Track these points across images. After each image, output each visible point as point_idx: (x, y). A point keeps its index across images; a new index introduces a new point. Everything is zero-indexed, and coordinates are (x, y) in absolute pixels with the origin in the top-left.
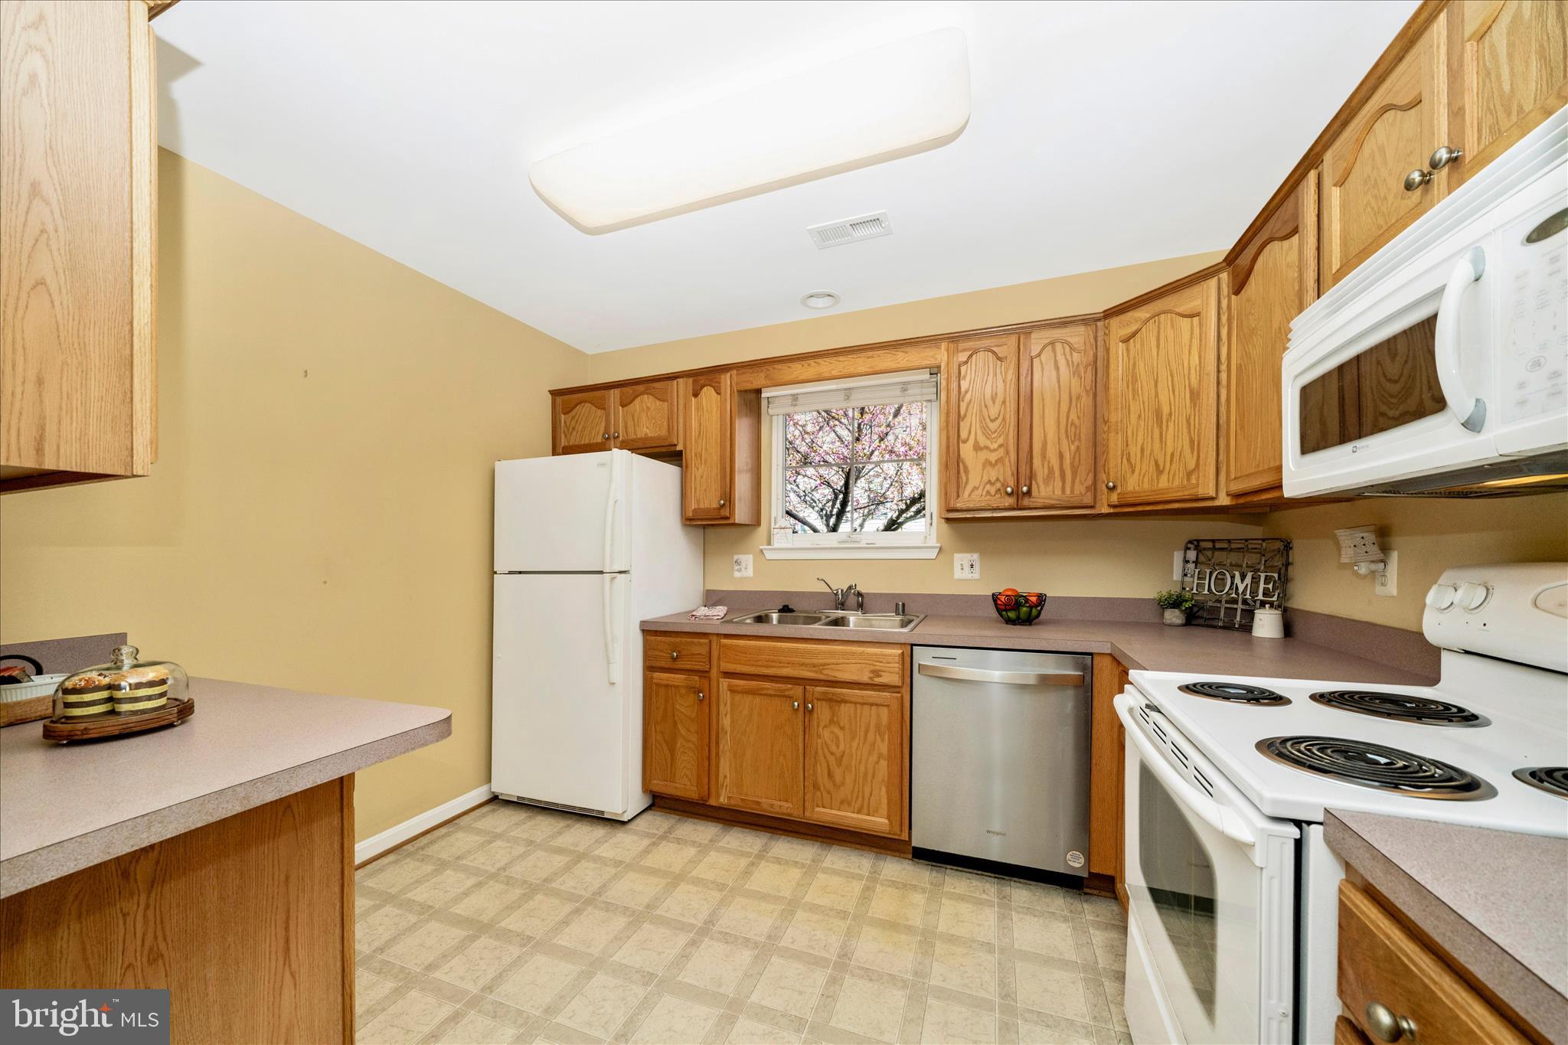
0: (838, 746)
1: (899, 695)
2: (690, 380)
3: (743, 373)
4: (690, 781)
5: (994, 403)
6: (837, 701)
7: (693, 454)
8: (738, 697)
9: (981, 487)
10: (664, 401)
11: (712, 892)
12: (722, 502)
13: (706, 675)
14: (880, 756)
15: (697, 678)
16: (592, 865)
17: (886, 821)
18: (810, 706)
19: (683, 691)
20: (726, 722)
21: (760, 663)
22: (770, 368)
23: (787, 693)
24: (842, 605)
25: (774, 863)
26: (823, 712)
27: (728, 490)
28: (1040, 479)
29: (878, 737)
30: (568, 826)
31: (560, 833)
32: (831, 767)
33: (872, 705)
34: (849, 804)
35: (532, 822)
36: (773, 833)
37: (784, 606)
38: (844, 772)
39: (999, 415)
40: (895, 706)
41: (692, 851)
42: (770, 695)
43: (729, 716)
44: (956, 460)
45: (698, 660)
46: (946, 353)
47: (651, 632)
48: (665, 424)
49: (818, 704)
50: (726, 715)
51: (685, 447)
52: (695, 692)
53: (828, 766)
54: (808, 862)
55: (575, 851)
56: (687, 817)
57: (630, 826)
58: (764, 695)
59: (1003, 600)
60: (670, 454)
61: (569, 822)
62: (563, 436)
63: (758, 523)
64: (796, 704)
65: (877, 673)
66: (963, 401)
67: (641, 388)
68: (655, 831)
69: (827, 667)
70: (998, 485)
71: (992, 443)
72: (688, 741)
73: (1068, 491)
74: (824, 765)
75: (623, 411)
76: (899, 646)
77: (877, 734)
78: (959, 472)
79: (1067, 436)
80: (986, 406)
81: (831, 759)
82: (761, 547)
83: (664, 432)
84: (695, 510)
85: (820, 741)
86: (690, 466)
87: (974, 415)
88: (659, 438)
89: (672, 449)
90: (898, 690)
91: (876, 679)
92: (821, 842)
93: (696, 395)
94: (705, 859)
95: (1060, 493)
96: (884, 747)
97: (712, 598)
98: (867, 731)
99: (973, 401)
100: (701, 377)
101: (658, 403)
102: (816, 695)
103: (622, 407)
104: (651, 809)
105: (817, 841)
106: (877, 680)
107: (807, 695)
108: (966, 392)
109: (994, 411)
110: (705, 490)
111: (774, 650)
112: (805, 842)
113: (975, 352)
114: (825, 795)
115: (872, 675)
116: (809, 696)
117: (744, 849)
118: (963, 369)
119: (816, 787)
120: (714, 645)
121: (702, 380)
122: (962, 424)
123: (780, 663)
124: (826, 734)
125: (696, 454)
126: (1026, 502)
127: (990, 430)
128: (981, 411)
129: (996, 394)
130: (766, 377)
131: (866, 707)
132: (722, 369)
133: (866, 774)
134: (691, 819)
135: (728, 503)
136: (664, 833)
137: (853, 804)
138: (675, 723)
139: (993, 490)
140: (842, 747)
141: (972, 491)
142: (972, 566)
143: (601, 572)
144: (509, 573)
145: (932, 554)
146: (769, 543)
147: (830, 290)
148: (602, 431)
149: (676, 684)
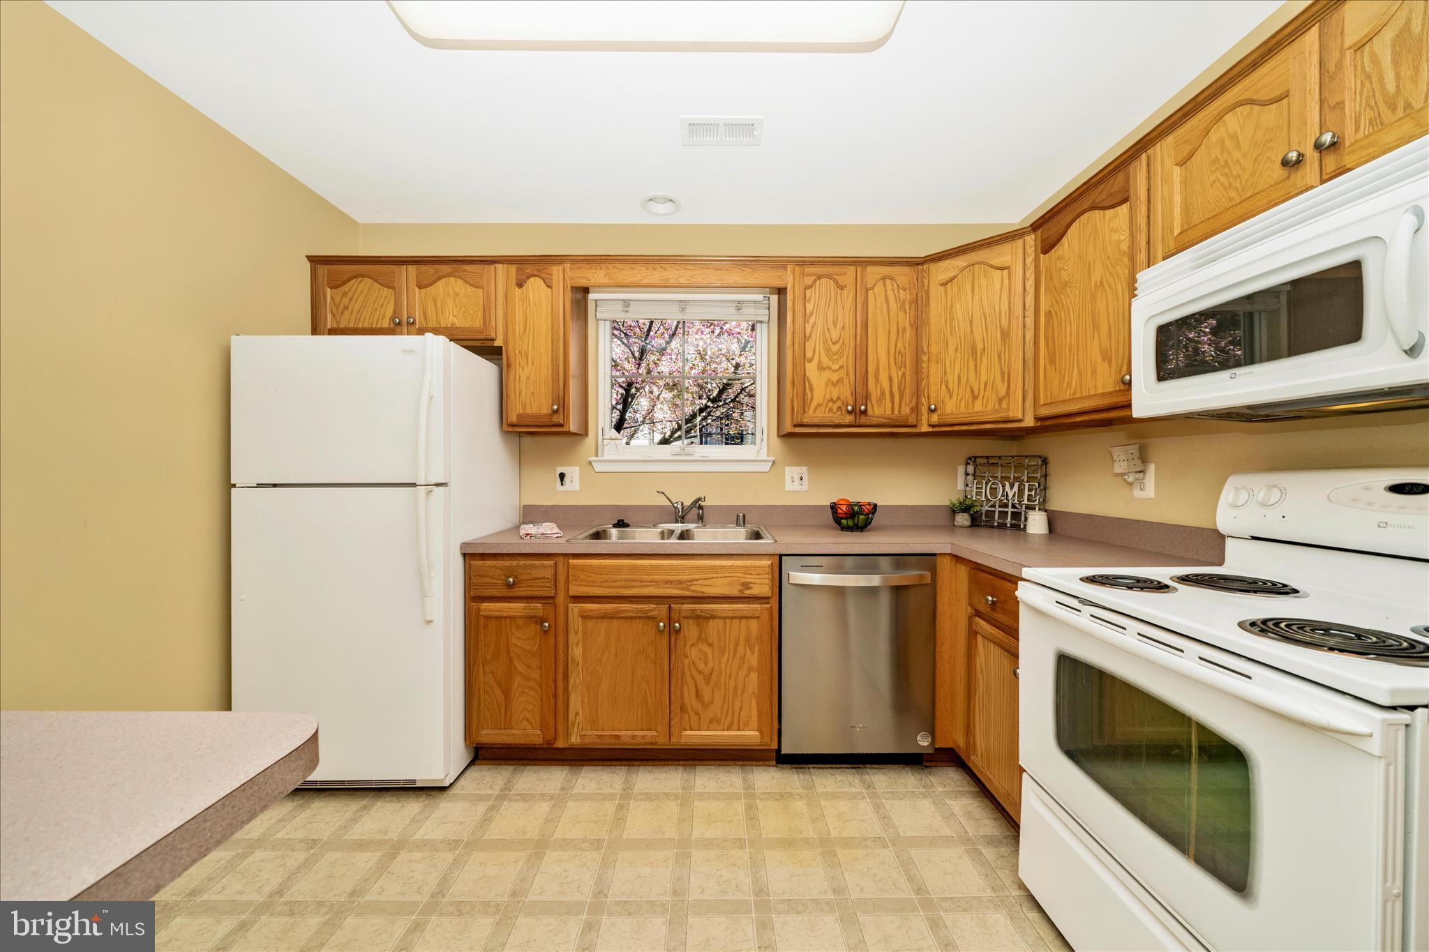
0: (706, 664)
1: (769, 606)
2: (513, 268)
3: (580, 268)
4: (530, 723)
5: (835, 327)
6: (705, 618)
7: (517, 352)
8: (590, 623)
9: (824, 404)
10: (477, 287)
11: (588, 853)
12: (555, 407)
13: (551, 601)
14: (750, 669)
15: (539, 605)
16: (417, 855)
17: (758, 733)
18: (677, 625)
19: (521, 622)
20: (577, 652)
21: (618, 584)
22: (610, 267)
23: (650, 614)
24: (682, 519)
25: (644, 800)
26: (691, 630)
27: (561, 394)
28: (874, 401)
29: (748, 650)
30: (365, 807)
31: (355, 820)
32: (700, 688)
33: (741, 618)
34: (719, 723)
35: (308, 812)
36: (629, 766)
37: (619, 521)
38: (713, 689)
39: (840, 338)
40: (766, 616)
41: (545, 807)
42: (631, 618)
43: (580, 645)
44: (802, 378)
45: (540, 584)
46: (791, 276)
47: (470, 556)
48: (480, 314)
49: (685, 622)
50: (577, 645)
51: (506, 340)
52: (536, 622)
53: (696, 686)
54: (680, 791)
55: (386, 841)
56: (523, 765)
57: (453, 791)
58: (622, 618)
59: (844, 509)
60: (488, 350)
61: (365, 802)
62: (329, 316)
63: (586, 434)
64: (662, 624)
65: (747, 586)
66: (808, 322)
67: (446, 269)
68: (490, 792)
69: (695, 582)
70: (839, 403)
71: (834, 364)
72: (528, 679)
73: (896, 412)
74: (692, 686)
75: (419, 293)
76: (768, 557)
77: (747, 647)
78: (805, 389)
79: (895, 363)
80: (828, 329)
81: (700, 679)
82: (590, 459)
83: (478, 324)
84: (519, 416)
85: (686, 661)
86: (513, 366)
87: (818, 336)
88: (471, 330)
89: (489, 344)
90: (767, 601)
91: (745, 592)
92: (683, 765)
93: (520, 285)
94: (564, 814)
95: (890, 413)
96: (753, 660)
97: (531, 514)
98: (737, 645)
99: (817, 324)
100: (527, 266)
101: (470, 288)
102: (684, 614)
103: (420, 288)
104: (474, 764)
105: (680, 765)
106: (748, 593)
107: (672, 615)
108: (811, 314)
109: (835, 334)
110: (533, 393)
111: (634, 567)
112: (666, 768)
113: (820, 277)
114: (692, 715)
115: (742, 588)
116: (675, 615)
117: (604, 792)
118: (808, 292)
119: (683, 709)
120: (560, 565)
121: (529, 269)
122: (807, 344)
123: (642, 582)
124: (693, 653)
125: (520, 352)
126: (863, 420)
127: (832, 352)
128: (824, 334)
129: (837, 319)
130: (605, 276)
131: (736, 622)
132: (553, 260)
133: (736, 689)
134: (528, 767)
135: (561, 410)
136: (501, 790)
137: (722, 721)
138: (511, 660)
139: (835, 407)
140: (710, 665)
141: (816, 408)
142: (801, 479)
143: (414, 485)
144: (259, 486)
145: (766, 467)
146: (597, 456)
147: (671, 195)
148: (389, 313)
149: (511, 614)
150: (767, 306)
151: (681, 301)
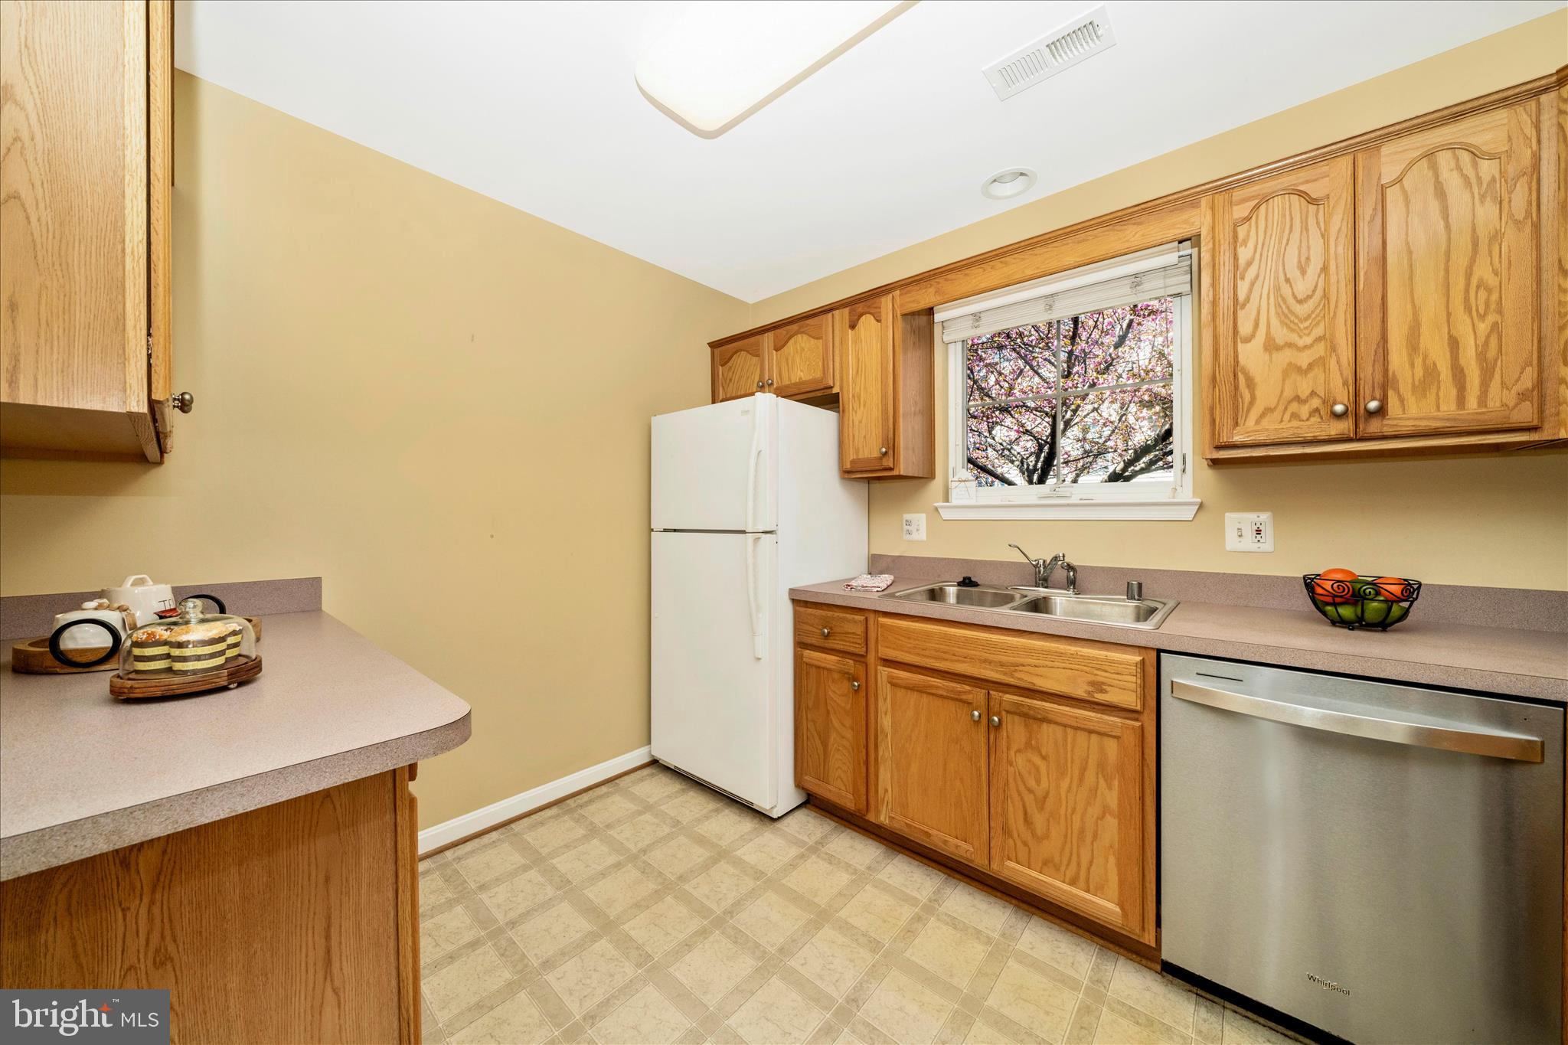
0: (1038, 782)
1: (1138, 724)
2: (846, 311)
3: (909, 292)
4: (845, 786)
5: (1303, 272)
6: (1035, 719)
7: (851, 396)
8: (900, 693)
9: (1281, 408)
10: (817, 339)
11: (861, 950)
12: (884, 450)
13: (863, 660)
14: (1105, 810)
15: (851, 662)
16: (731, 870)
17: (1118, 909)
18: (996, 719)
19: (836, 676)
20: (886, 722)
21: (927, 653)
22: (941, 281)
23: (964, 697)
24: (1044, 582)
25: (947, 924)
26: (1015, 731)
27: (891, 435)
28: (1405, 387)
29: (1102, 781)
30: (717, 810)
31: (707, 817)
32: (1029, 811)
33: (1090, 732)
34: (1057, 869)
35: (682, 798)
36: (949, 876)
37: (965, 579)
38: (1048, 820)
39: (1314, 291)
40: (1131, 740)
41: (844, 878)
42: (941, 696)
43: (889, 715)
44: (1231, 370)
45: (852, 640)
46: (1209, 212)
47: (803, 603)
48: (820, 364)
49: (1008, 719)
50: (886, 714)
51: (841, 389)
52: (849, 679)
53: (1024, 807)
54: (996, 935)
55: (717, 845)
56: (845, 826)
57: (779, 825)
58: (933, 694)
59: (1329, 588)
60: (826, 399)
61: (719, 805)
62: (721, 389)
63: (931, 476)
64: (976, 713)
65: (1099, 687)
66: (1243, 278)
67: (794, 327)
68: (806, 839)
69: (1021, 668)
70: (1316, 403)
71: (1301, 337)
72: (843, 737)
73: (1472, 403)
74: (1019, 805)
75: (777, 354)
76: (1137, 650)
77: (1100, 776)
78: (1236, 388)
79: (1468, 309)
80: (1287, 280)
81: (1029, 799)
82: (936, 504)
83: (819, 374)
84: (853, 462)
85: (1011, 769)
86: (847, 410)
87: (1265, 296)
88: (814, 381)
89: (828, 392)
90: (1136, 716)
91: (1096, 695)
92: (1015, 905)
93: (853, 327)
94: (858, 895)
95: (1453, 407)
96: (1112, 798)
97: (877, 564)
98: (1083, 770)
99: (1261, 278)
100: (857, 306)
101: (813, 341)
102: (1005, 706)
103: (777, 351)
104: (806, 807)
105: (1011, 903)
106: (1100, 697)
107: (991, 704)
108: (1249, 264)
109: (1302, 287)
110: (865, 437)
111: (945, 637)
112: (992, 899)
113: (1266, 199)
114: (1019, 844)
115: (1090, 689)
116: (994, 704)
117: (908, 892)
118: (1242, 231)
119: (1007, 832)
120: (871, 622)
121: (860, 308)
122: (1241, 314)
123: (954, 655)
124: (1020, 761)
125: (853, 396)
126: (1375, 426)
127: (1297, 317)
128: (1278, 288)
129: (1308, 259)
130: (936, 292)
131: (1082, 737)
132: (883, 292)
133: (1082, 831)
134: (849, 831)
135: (891, 452)
136: (816, 843)
137: (1063, 868)
138: (828, 712)
139: (1304, 411)
140: (1044, 784)
141: (1263, 415)
142: (1258, 532)
143: (743, 532)
144: (665, 530)
145: (1188, 513)
146: (947, 499)
147: (1022, 167)
148: (757, 379)
149: (828, 666)
150: (1188, 268)
151: (1046, 297)
